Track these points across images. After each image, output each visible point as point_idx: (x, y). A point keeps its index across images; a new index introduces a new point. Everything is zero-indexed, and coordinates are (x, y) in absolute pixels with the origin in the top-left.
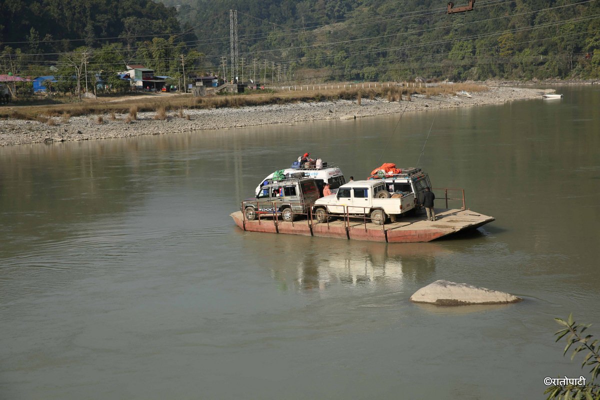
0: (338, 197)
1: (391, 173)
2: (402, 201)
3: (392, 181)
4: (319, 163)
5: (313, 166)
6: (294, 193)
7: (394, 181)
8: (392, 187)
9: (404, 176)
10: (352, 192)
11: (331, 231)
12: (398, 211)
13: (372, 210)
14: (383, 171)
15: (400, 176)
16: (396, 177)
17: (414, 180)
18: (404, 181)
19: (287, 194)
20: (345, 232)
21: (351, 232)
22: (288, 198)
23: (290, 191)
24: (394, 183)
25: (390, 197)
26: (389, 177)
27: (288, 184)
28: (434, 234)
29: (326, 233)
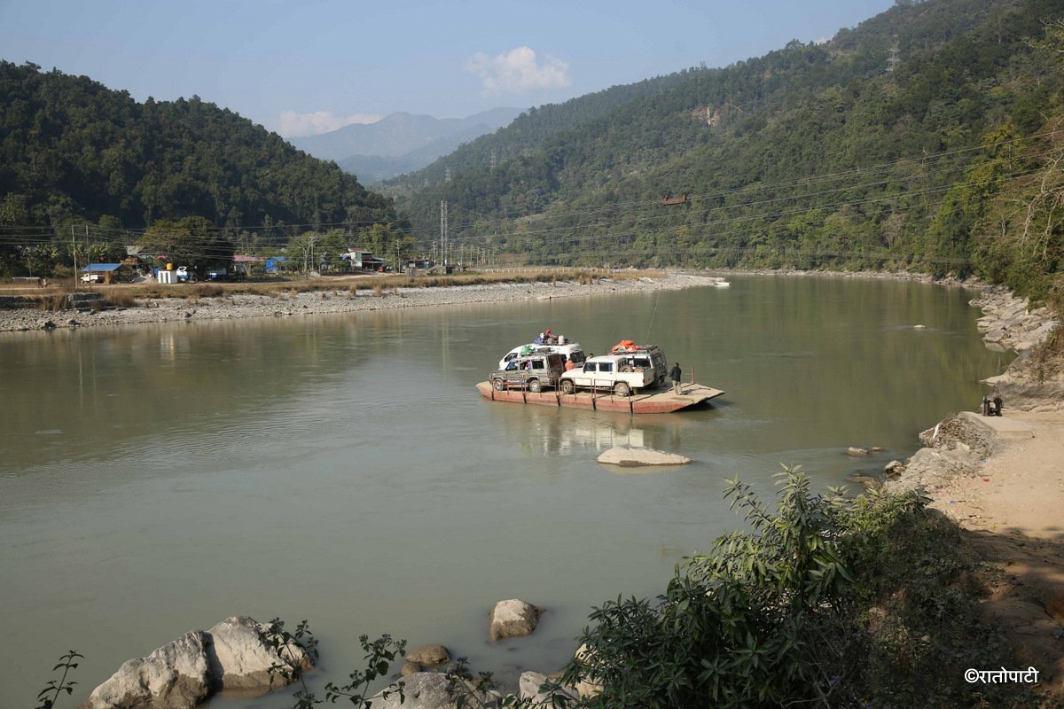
0: (585, 371)
1: (630, 350)
2: (644, 375)
4: (561, 339)
5: (556, 342)
6: (542, 367)
8: (632, 362)
9: (644, 353)
10: (598, 366)
11: (578, 401)
12: (641, 385)
13: (616, 383)
14: (624, 348)
15: (639, 353)
16: (635, 353)
17: (654, 358)
18: (643, 357)
19: (535, 367)
20: (592, 403)
21: (597, 403)
22: (537, 371)
23: (538, 365)
24: (633, 359)
25: (633, 371)
26: (629, 353)
27: (537, 358)
28: (675, 406)
29: (573, 403)
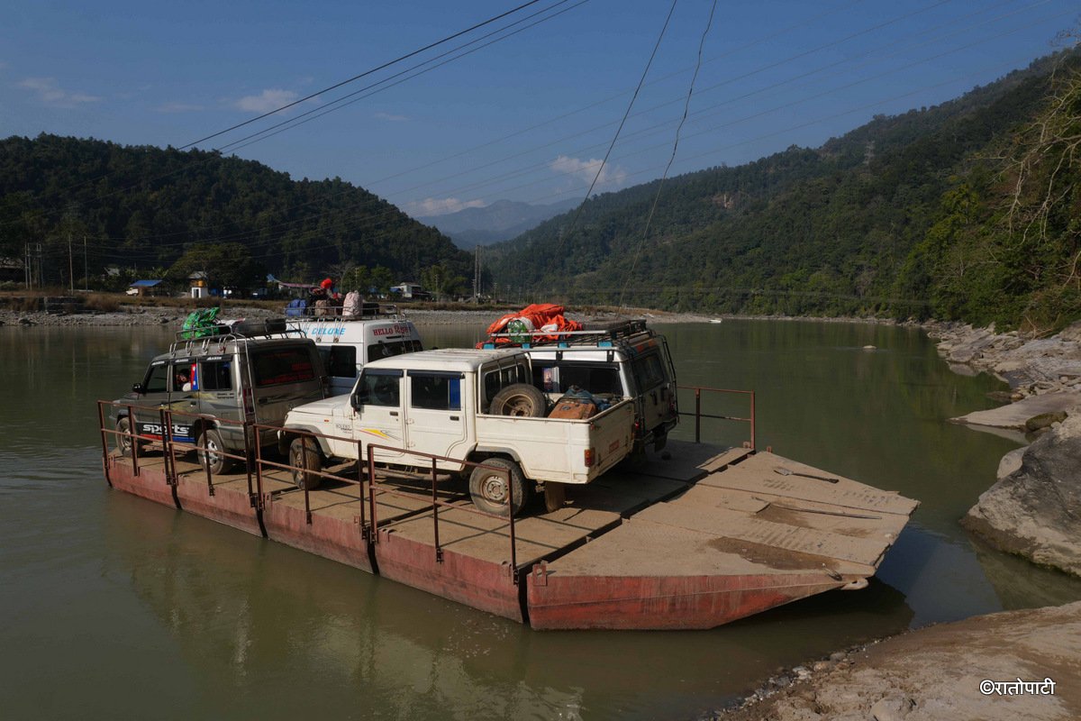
1: (549, 329)
3: (552, 356)
4: (350, 301)
5: (334, 312)
7: (559, 356)
9: (595, 340)
14: (527, 322)
16: (568, 342)
17: (632, 361)
18: (595, 355)
24: (560, 361)
25: (548, 415)
26: (545, 341)
